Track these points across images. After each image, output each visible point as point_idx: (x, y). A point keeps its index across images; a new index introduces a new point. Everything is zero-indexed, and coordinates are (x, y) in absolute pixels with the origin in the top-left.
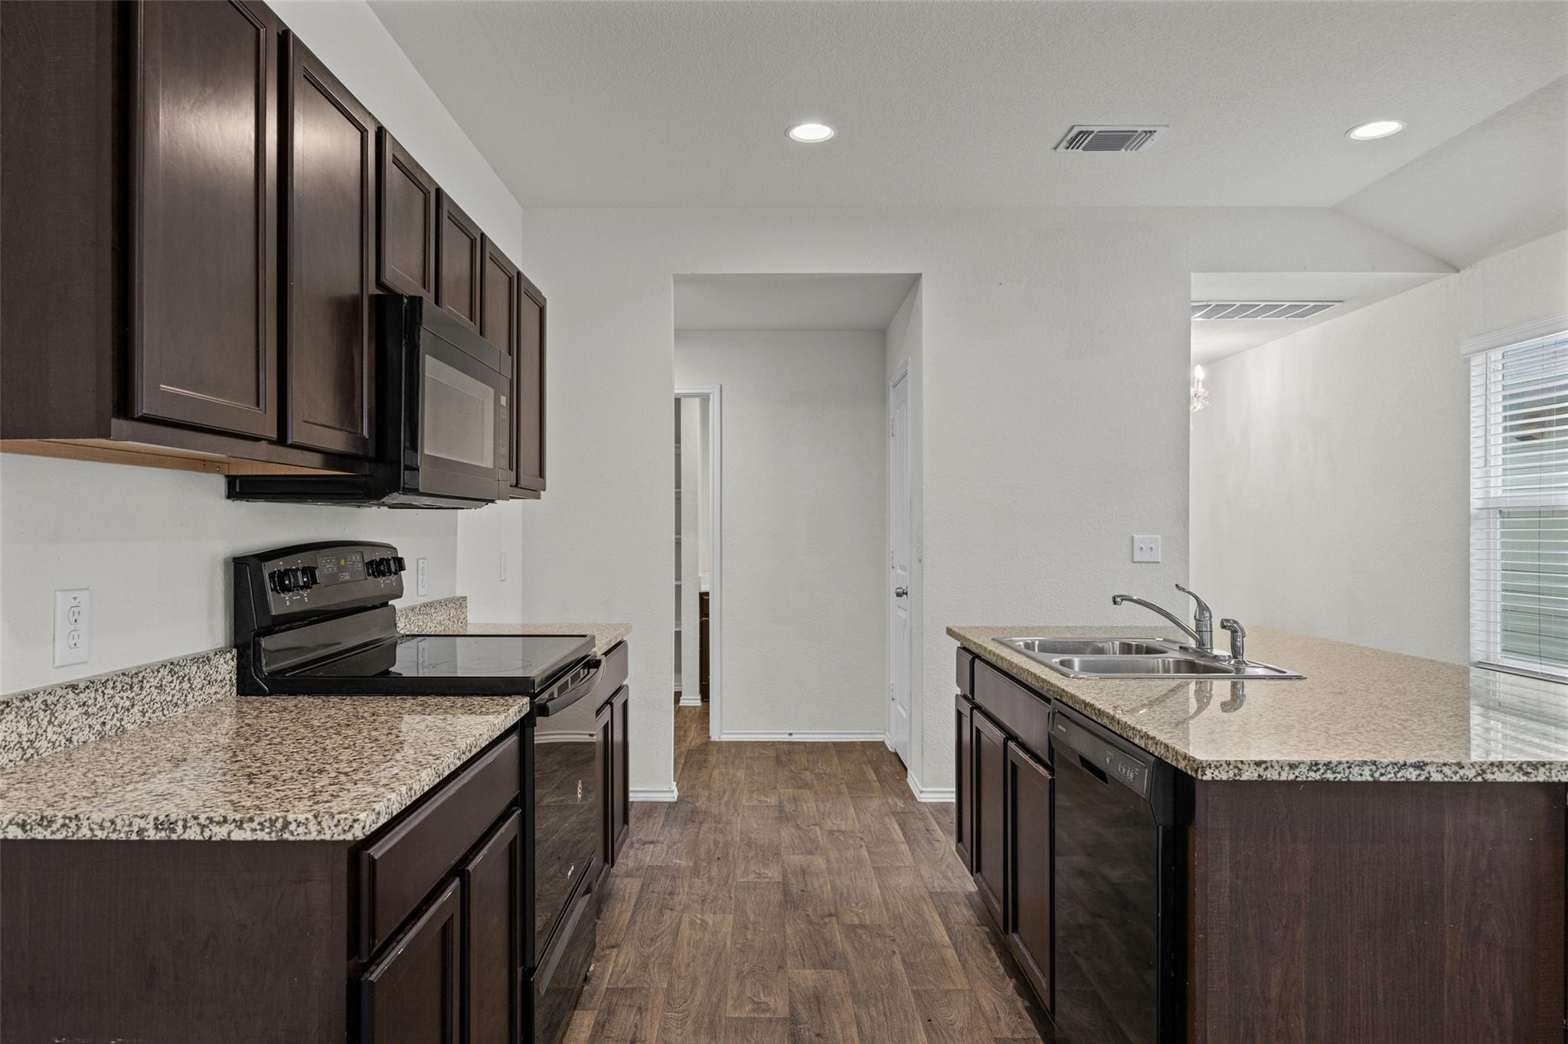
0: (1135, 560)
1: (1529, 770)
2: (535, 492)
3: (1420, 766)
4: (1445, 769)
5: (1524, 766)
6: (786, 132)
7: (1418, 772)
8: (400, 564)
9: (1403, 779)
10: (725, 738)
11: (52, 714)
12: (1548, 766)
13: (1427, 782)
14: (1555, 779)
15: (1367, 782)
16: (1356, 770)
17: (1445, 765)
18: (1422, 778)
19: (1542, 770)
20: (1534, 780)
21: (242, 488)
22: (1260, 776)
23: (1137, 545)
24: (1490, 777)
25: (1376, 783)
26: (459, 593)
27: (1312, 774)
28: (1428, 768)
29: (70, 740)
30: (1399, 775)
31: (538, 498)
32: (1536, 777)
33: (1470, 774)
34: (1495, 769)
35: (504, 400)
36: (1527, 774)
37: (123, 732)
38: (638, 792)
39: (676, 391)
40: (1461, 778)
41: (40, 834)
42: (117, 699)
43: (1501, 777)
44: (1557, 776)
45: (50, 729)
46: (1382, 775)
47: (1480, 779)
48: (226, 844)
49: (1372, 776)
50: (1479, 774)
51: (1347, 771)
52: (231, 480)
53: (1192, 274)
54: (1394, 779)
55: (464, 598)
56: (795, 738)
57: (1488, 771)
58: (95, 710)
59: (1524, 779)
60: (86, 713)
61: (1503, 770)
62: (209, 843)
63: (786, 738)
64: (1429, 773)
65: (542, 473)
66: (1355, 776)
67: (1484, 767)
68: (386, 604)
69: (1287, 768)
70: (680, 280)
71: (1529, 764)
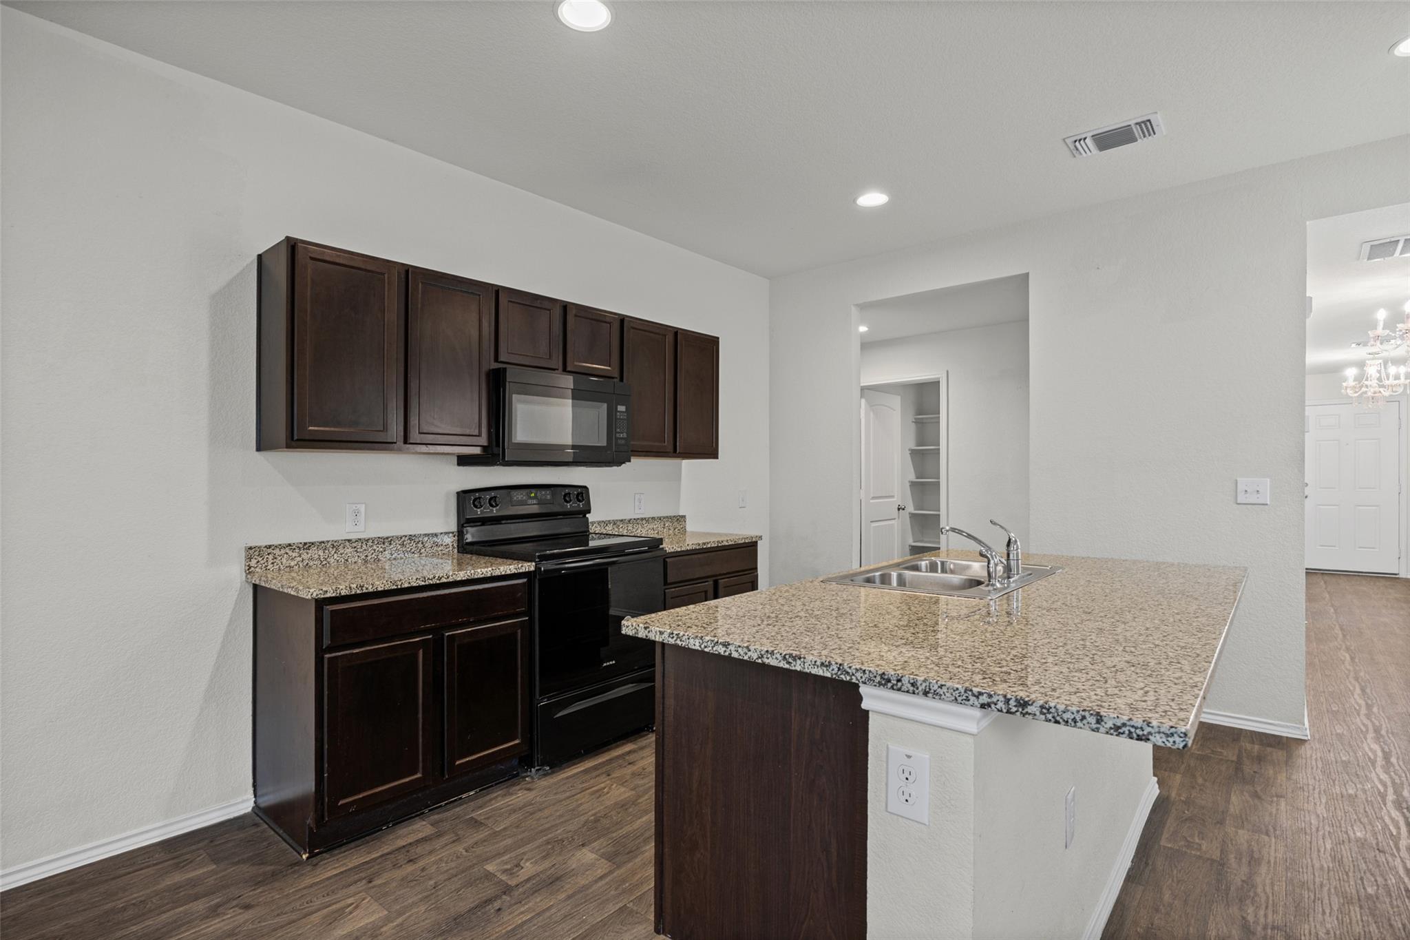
0: (1238, 502)
1: (790, 660)
3: (726, 644)
4: (740, 650)
5: (787, 657)
6: (854, 201)
7: (724, 649)
9: (717, 652)
11: (337, 549)
12: (802, 660)
14: (806, 670)
15: (697, 650)
16: (692, 641)
17: (739, 646)
18: (727, 654)
19: (798, 662)
20: (793, 668)
21: (470, 461)
22: (647, 636)
23: (1241, 487)
24: (766, 661)
25: (703, 651)
27: (670, 639)
28: (730, 647)
29: (347, 560)
30: (714, 649)
32: (795, 666)
33: (754, 656)
34: (769, 655)
36: (789, 663)
37: (378, 561)
40: (749, 658)
42: (375, 547)
43: (773, 661)
44: (808, 668)
45: (335, 555)
46: (706, 647)
47: (760, 661)
49: (700, 646)
50: (759, 658)
51: (687, 641)
52: (459, 457)
54: (711, 652)
57: (765, 656)
58: (362, 550)
59: (787, 666)
60: (356, 551)
61: (774, 657)
64: (730, 650)
67: (763, 653)
68: (579, 516)
69: (659, 633)
71: (791, 655)
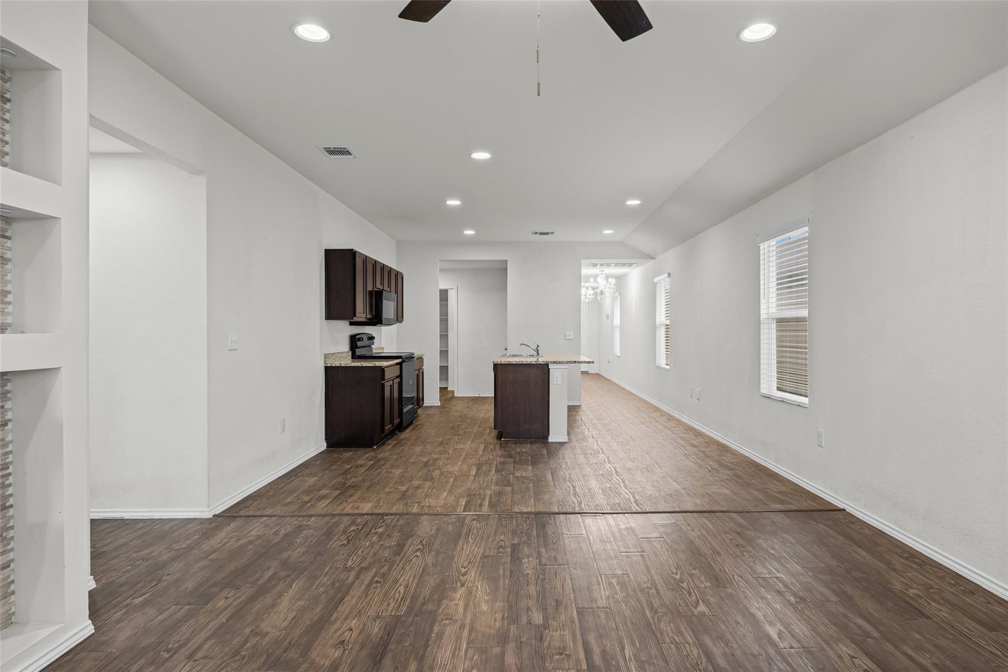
2: (401, 322)
3: (522, 362)
6: (462, 233)
8: (374, 338)
10: (459, 396)
13: (523, 364)
21: (352, 324)
23: (566, 335)
26: (382, 346)
31: (402, 323)
33: (529, 363)
35: (395, 304)
38: (427, 403)
39: (440, 288)
41: (347, 365)
43: (533, 363)
48: (369, 366)
52: (350, 322)
53: (582, 260)
55: (384, 348)
56: (481, 395)
62: (367, 366)
63: (478, 395)
65: (403, 317)
66: (513, 363)
68: (370, 346)
70: (440, 261)
